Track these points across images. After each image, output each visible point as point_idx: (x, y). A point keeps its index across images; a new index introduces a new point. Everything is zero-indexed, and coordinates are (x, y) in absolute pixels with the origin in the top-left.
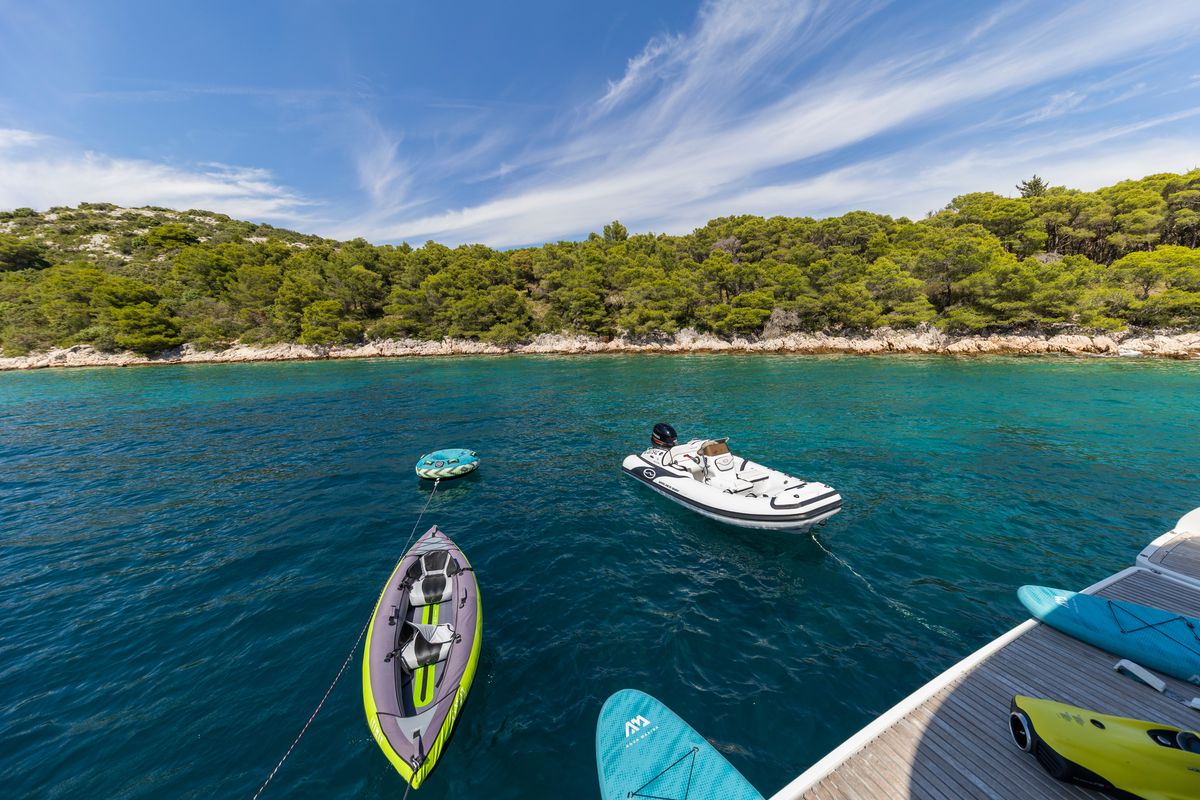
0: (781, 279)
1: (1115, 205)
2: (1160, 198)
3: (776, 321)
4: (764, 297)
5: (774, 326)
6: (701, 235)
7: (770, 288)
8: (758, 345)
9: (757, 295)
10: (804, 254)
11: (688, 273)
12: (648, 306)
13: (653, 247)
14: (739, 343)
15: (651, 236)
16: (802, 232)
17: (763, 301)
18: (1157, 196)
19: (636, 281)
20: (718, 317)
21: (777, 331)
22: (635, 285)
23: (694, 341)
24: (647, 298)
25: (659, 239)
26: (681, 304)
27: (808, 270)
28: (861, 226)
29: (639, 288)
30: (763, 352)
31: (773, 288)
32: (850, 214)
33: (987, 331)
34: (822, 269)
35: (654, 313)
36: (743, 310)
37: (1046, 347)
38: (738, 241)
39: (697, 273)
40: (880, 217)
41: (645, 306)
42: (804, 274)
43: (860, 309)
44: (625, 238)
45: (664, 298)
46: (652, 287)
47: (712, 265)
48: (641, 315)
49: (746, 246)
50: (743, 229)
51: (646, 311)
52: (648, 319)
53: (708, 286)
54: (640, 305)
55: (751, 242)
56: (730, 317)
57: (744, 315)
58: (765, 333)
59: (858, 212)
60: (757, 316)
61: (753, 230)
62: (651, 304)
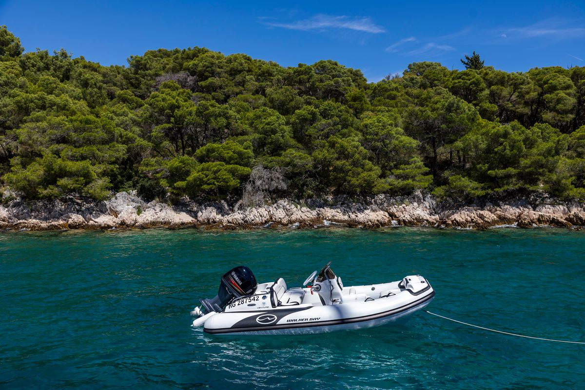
0: (260, 126)
1: (541, 86)
2: (571, 82)
3: (258, 183)
4: (240, 148)
5: (256, 190)
6: (139, 65)
7: (246, 137)
8: (237, 216)
9: (231, 146)
10: (282, 98)
11: (125, 109)
12: (62, 154)
13: (68, 70)
14: (209, 213)
15: (64, 55)
16: (271, 75)
17: (240, 154)
18: (568, 80)
19: (40, 113)
20: (176, 175)
21: (259, 197)
22: (37, 120)
23: (139, 213)
24: (59, 141)
25: (76, 62)
26: (116, 155)
27: (293, 119)
28: (334, 77)
29: (44, 124)
30: (246, 225)
31: (251, 137)
32: (321, 62)
33: (482, 202)
34: (310, 116)
35: (73, 166)
36: (215, 165)
37: (537, 217)
38: (191, 78)
39: (139, 112)
40: (351, 71)
41: (57, 153)
42: (287, 123)
43: (360, 170)
44: (17, 53)
45: (89, 142)
46: (69, 125)
47: (164, 100)
48: (49, 168)
49: (203, 83)
50: (198, 63)
51: (59, 161)
52: (63, 173)
53: (157, 131)
54: (47, 153)
55: (210, 80)
56: (194, 175)
57: (215, 172)
58: (244, 200)
59: (329, 62)
60: (233, 175)
61: (212, 64)
62: (67, 150)
